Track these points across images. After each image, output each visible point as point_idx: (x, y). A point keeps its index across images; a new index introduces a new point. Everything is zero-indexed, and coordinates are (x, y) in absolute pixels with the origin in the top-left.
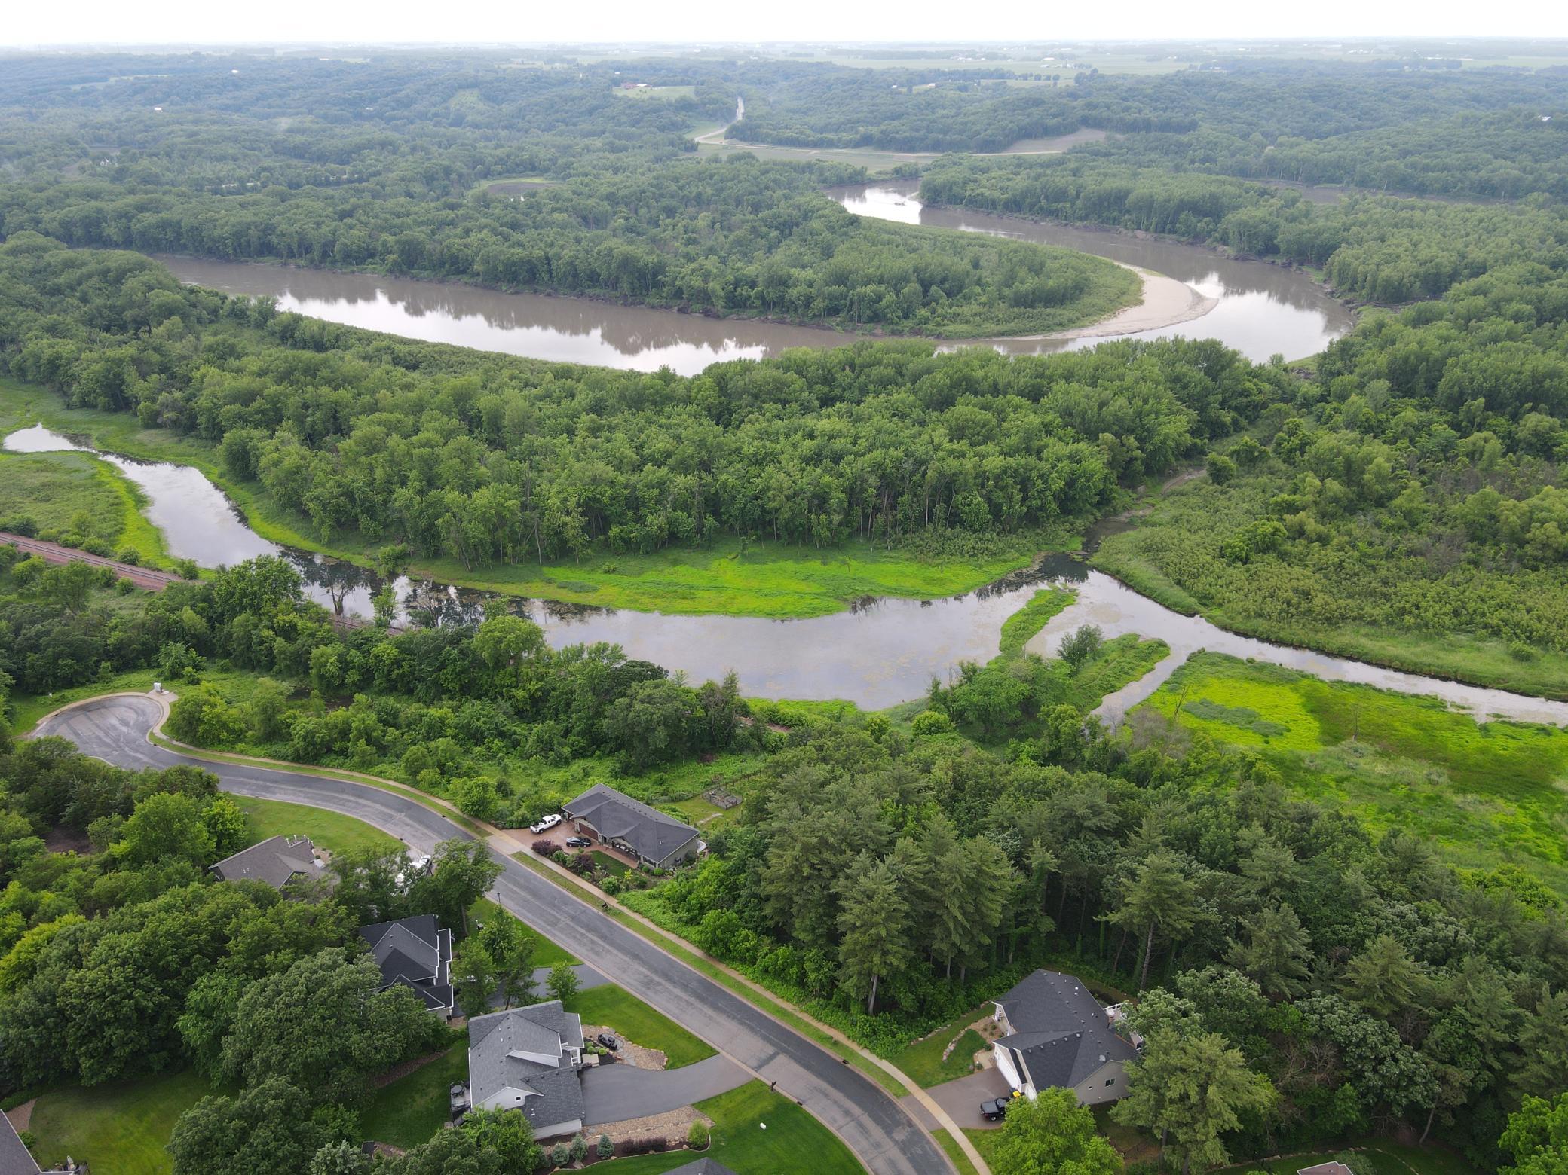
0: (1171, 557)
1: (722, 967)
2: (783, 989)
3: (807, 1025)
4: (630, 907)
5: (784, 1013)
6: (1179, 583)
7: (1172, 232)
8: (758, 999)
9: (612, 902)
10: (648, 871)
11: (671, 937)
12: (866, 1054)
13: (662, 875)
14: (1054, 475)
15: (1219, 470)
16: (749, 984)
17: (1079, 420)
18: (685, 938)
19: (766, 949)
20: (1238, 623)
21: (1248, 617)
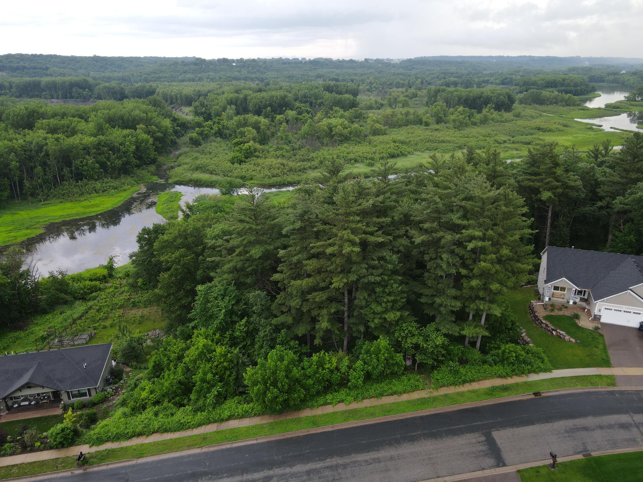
0: (211, 167)
1: (307, 413)
2: (397, 385)
3: (461, 394)
4: (117, 438)
5: (423, 402)
6: (224, 176)
7: (72, 97)
8: (386, 410)
9: (85, 449)
10: (84, 406)
11: (211, 428)
12: (534, 378)
13: (105, 400)
14: (127, 143)
15: (196, 142)
16: (354, 406)
17: (121, 121)
18: (230, 418)
19: (346, 362)
20: (267, 181)
21: (269, 178)
